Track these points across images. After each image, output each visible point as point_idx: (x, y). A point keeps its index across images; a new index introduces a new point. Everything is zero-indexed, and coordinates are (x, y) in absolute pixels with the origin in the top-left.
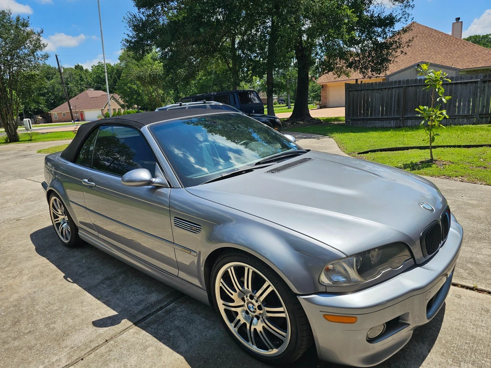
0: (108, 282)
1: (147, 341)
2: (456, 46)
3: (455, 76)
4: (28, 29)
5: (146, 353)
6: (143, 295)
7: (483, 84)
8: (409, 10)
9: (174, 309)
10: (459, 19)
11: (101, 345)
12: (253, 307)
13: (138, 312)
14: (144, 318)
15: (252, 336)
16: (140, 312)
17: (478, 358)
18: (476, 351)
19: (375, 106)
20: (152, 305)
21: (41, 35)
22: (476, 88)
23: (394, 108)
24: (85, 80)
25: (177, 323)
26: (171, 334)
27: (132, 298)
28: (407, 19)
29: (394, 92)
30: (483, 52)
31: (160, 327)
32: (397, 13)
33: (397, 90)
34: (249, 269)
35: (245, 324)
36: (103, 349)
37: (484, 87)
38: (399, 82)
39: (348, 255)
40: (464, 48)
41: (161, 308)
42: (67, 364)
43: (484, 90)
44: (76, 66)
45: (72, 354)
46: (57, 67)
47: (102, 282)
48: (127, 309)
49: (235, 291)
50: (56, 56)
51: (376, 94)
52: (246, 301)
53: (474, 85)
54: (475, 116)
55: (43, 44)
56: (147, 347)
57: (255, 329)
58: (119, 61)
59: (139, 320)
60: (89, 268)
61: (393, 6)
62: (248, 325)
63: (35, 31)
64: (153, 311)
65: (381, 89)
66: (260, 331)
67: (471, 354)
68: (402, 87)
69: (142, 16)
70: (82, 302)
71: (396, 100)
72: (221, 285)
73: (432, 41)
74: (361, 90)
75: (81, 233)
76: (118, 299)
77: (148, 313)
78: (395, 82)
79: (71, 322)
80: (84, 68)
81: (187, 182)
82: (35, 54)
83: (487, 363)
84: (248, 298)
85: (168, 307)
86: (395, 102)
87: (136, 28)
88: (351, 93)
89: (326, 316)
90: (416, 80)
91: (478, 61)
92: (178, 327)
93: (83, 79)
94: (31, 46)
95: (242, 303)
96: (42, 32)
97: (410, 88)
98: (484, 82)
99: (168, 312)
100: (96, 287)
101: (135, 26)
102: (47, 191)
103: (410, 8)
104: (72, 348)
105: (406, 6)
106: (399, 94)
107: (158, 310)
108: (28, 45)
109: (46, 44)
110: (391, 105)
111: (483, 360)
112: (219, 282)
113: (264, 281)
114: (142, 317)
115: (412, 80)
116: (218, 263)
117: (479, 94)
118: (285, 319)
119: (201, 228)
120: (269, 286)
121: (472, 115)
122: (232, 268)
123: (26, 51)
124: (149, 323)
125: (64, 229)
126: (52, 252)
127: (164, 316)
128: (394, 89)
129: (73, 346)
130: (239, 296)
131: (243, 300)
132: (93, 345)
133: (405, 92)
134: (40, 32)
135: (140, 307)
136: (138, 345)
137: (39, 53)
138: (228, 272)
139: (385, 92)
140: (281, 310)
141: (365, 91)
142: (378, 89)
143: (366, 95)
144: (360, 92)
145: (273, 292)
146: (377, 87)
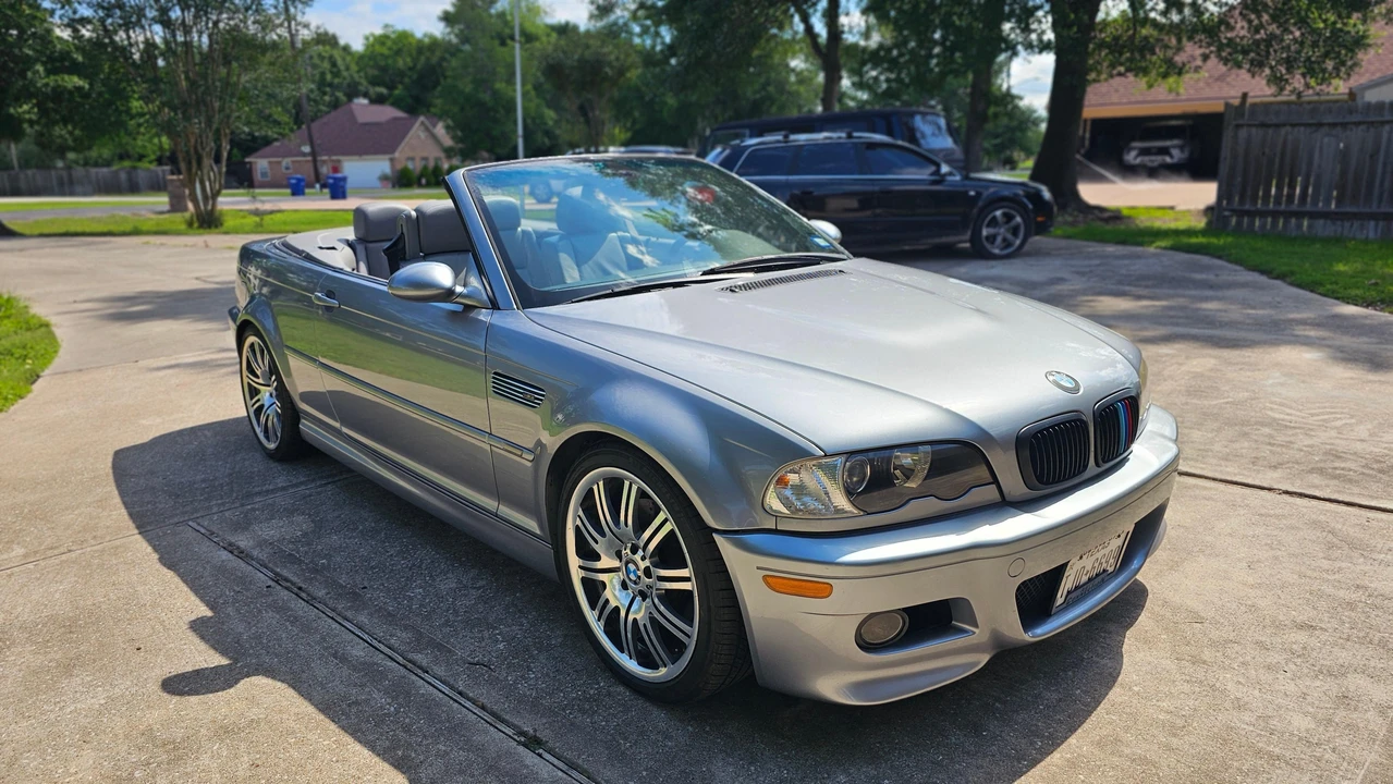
12: (634, 572)
15: (629, 636)
24: (345, 74)
29: (1385, 136)
34: (633, 485)
35: (617, 609)
39: (830, 450)
49: (603, 534)
51: (1326, 139)
52: (624, 559)
57: (635, 620)
62: (623, 613)
66: (645, 625)
72: (578, 522)
75: (305, 426)
81: (530, 299)
84: (628, 551)
86: (1384, 164)
88: (1242, 131)
89: (769, 580)
93: (339, 71)
95: (616, 563)
102: (238, 323)
110: (1372, 173)
112: (573, 518)
113: (658, 510)
116: (574, 470)
118: (690, 593)
119: (543, 396)
120: (666, 520)
122: (601, 483)
125: (271, 417)
128: (1387, 127)
130: (610, 545)
131: (619, 555)
138: (591, 491)
139: (1356, 135)
140: (684, 573)
141: (1289, 128)
142: (1334, 125)
143: (1285, 143)
144: (1270, 131)
145: (672, 533)
146: (1329, 119)
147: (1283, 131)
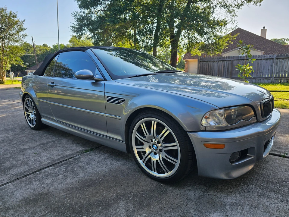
0: (42, 145)
1: (60, 172)
2: (263, 42)
3: (260, 55)
4: (16, 19)
5: (58, 178)
6: (62, 152)
7: (276, 60)
8: (235, 18)
9: (80, 158)
10: (265, 27)
11: (31, 174)
12: (156, 147)
13: (57, 159)
14: (60, 162)
15: (155, 166)
16: (59, 159)
17: (259, 183)
18: (258, 180)
19: (215, 71)
20: (67, 156)
21: (23, 22)
22: (272, 63)
23: (226, 72)
25: (80, 164)
26: (75, 169)
27: (55, 153)
28: (234, 23)
29: (226, 63)
30: (278, 46)
31: (69, 166)
32: (228, 19)
33: (228, 62)
34: (155, 122)
36: (32, 176)
37: (277, 62)
38: (229, 57)
39: (220, 107)
40: (267, 43)
41: (72, 158)
42: (7, 182)
43: (277, 64)
44: (44, 45)
45: (11, 177)
46: (32, 45)
47: (39, 145)
48: (50, 158)
49: (145, 137)
50: (32, 37)
51: (216, 64)
53: (271, 60)
54: (271, 78)
55: (24, 28)
56: (59, 175)
58: (69, 43)
59: (57, 163)
60: (32, 139)
61: (226, 15)
62: (152, 159)
63: (20, 20)
64: (67, 159)
65: (218, 61)
67: (255, 181)
68: (230, 60)
69: (82, 13)
70: (24, 154)
71: (227, 67)
72: (136, 136)
73: (249, 39)
74: (207, 61)
76: (47, 153)
77: (63, 160)
78: (227, 57)
79: (14, 163)
80: (48, 46)
82: (19, 33)
83: (265, 185)
85: (76, 157)
86: (226, 69)
87: (79, 20)
88: (201, 62)
89: (205, 145)
90: (238, 56)
91: (275, 51)
92: (80, 166)
94: (17, 28)
96: (24, 21)
97: (235, 61)
98: (277, 59)
99: (75, 159)
100: (34, 147)
101: (78, 18)
102: (23, 94)
103: (236, 17)
104: (12, 175)
105: (233, 16)
106: (228, 64)
107: (70, 158)
108: (15, 28)
109: (26, 28)
110: (224, 70)
111: (262, 184)
112: (134, 135)
113: (164, 127)
114: (59, 161)
115: (236, 57)
117: (274, 66)
118: (177, 150)
119: (124, 101)
120: (168, 130)
121: (270, 77)
122: (144, 124)
123: (14, 32)
124: (63, 164)
126: (12, 132)
127: (72, 161)
128: (226, 61)
129: (13, 174)
132: (26, 174)
133: (232, 63)
134: (23, 21)
135: (59, 157)
136: (53, 174)
137: (21, 33)
138: (140, 126)
139: (221, 63)
140: (174, 144)
141: (209, 62)
142: (217, 61)
143: (209, 65)
144: (206, 62)
145: (170, 133)
146: (216, 60)
147: (208, 62)
